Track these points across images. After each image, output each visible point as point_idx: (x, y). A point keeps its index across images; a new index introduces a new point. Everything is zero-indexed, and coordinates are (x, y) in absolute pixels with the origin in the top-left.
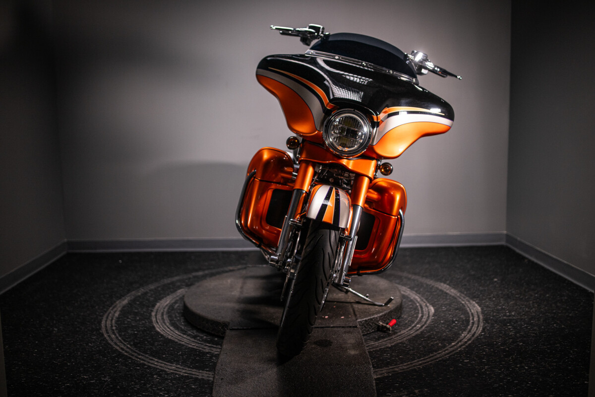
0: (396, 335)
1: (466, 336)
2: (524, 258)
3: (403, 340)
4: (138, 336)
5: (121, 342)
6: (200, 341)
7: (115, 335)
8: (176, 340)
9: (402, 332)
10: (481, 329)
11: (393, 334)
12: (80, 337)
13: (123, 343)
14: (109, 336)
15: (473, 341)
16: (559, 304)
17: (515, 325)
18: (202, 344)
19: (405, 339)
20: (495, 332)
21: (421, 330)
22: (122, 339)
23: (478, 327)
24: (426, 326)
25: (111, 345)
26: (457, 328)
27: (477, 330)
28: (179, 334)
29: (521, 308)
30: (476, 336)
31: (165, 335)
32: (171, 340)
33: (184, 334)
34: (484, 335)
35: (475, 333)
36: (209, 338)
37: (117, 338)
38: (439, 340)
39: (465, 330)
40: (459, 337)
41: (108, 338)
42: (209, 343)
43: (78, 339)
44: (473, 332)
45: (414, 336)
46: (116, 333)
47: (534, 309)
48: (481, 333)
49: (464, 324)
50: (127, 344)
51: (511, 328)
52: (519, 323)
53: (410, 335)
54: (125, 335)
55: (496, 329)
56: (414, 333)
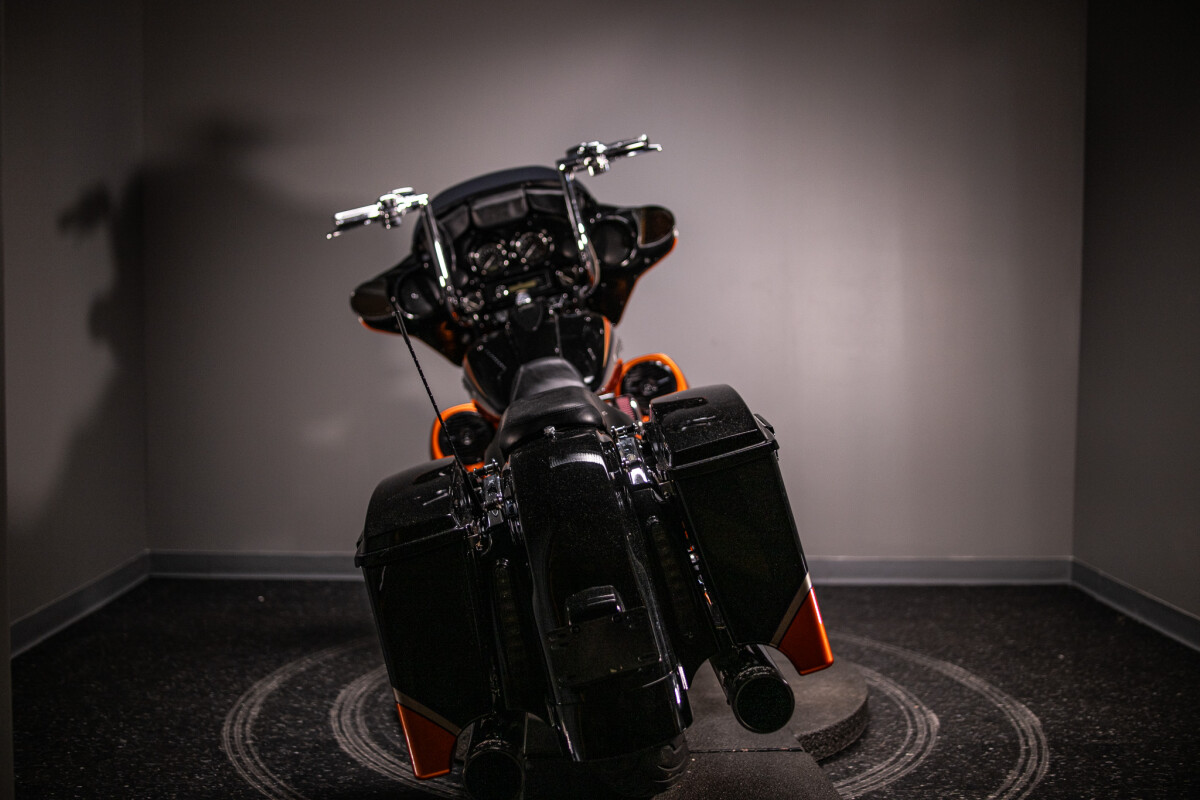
0: (863, 775)
1: (1017, 779)
2: (1116, 613)
3: (880, 785)
4: (302, 761)
5: (266, 774)
7: (252, 757)
8: (385, 773)
9: (876, 768)
10: (1047, 765)
11: (856, 772)
12: (176, 759)
13: (270, 777)
14: (239, 760)
15: (1034, 791)
17: (1119, 758)
19: (884, 783)
20: (1079, 771)
21: (916, 765)
22: (267, 766)
23: (1039, 760)
24: (925, 755)
25: (242, 779)
26: (994, 761)
27: (1038, 766)
28: (391, 759)
29: (1126, 720)
30: (1038, 780)
31: (360, 760)
32: (373, 771)
34: (1056, 778)
35: (1035, 773)
37: (256, 763)
38: (958, 787)
39: (1012, 766)
40: (1002, 782)
41: (236, 764)
43: (171, 764)
44: (1030, 771)
45: (903, 778)
46: (254, 754)
47: (1155, 724)
48: (1048, 773)
49: (1008, 753)
50: (279, 778)
51: (1112, 765)
52: (1128, 754)
53: (893, 775)
54: (272, 758)
55: (1080, 765)
56: (901, 770)
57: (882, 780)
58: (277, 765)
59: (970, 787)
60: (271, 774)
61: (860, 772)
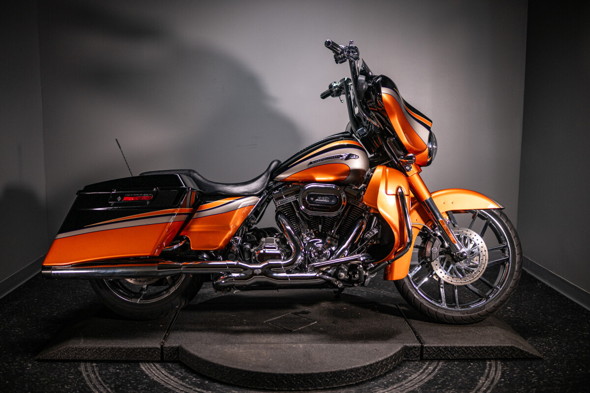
0: (407, 381)
1: (484, 383)
2: (537, 281)
3: (414, 387)
4: (120, 376)
5: (101, 384)
6: (189, 384)
7: (95, 374)
8: (163, 383)
9: (413, 376)
10: (499, 374)
11: (403, 379)
12: (56, 376)
13: (103, 386)
14: (88, 376)
15: (493, 389)
16: (581, 342)
17: (537, 369)
18: (191, 389)
19: (417, 386)
20: (516, 377)
21: (433, 374)
22: (102, 379)
23: (496, 370)
24: (438, 368)
25: (89, 387)
26: (473, 371)
27: (495, 374)
28: (166, 374)
29: (541, 345)
30: (495, 383)
31: (150, 375)
32: (156, 382)
33: (172, 374)
34: (504, 381)
35: (494, 378)
36: (198, 381)
37: (97, 378)
38: (454, 388)
39: (482, 375)
40: (477, 384)
41: (86, 378)
42: (199, 388)
43: (53, 379)
44: (491, 377)
45: (426, 383)
46: (97, 372)
47: (555, 348)
48: (501, 378)
49: (481, 367)
50: (108, 387)
51: (533, 373)
52: (541, 366)
53: (421, 381)
54: (105, 375)
55: (517, 374)
56: (426, 377)
57: (416, 384)
58: (108, 379)
59: (460, 388)
60: (104, 384)
61: (405, 379)
